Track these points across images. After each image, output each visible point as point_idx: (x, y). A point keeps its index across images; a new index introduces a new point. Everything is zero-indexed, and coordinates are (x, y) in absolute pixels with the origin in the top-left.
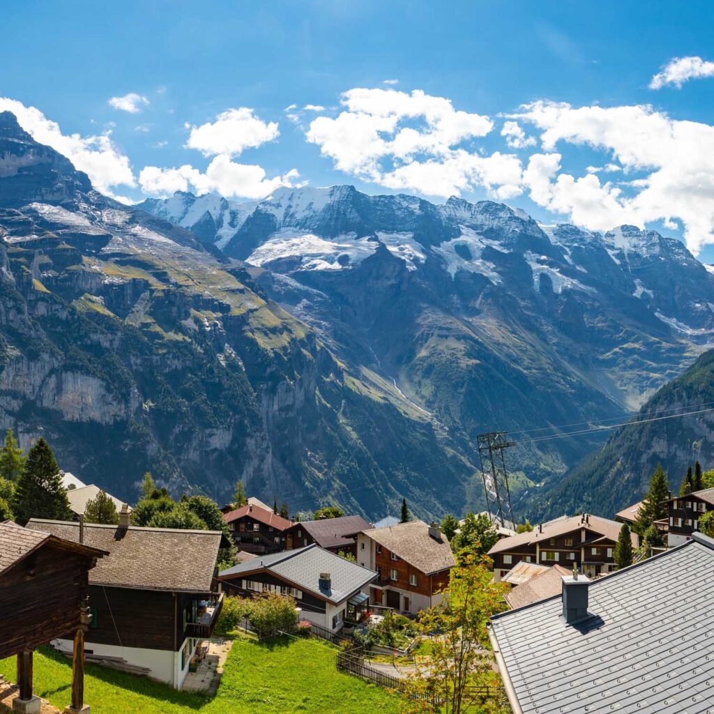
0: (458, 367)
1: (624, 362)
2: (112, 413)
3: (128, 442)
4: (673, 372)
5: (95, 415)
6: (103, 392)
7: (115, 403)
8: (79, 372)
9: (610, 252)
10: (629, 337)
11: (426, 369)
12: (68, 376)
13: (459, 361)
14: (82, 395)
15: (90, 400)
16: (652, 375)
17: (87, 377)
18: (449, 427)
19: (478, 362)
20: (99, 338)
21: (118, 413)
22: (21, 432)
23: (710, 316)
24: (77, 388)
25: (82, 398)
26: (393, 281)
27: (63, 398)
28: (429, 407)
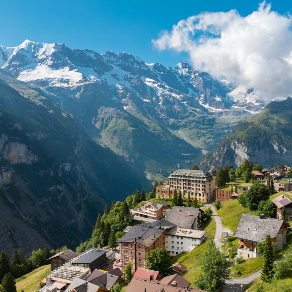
0: (127, 131)
1: (190, 125)
2: (31, 159)
3: (42, 171)
4: (211, 129)
5: (24, 160)
6: (27, 150)
7: (32, 155)
8: (17, 142)
9: (177, 76)
10: (191, 115)
11: (114, 132)
12: (13, 144)
13: (128, 128)
14: (18, 152)
15: (22, 154)
16: (202, 131)
17: (21, 144)
18: (129, 156)
19: (134, 129)
20: (17, 126)
21: (34, 159)
22: (4, 171)
23: (223, 103)
24: (16, 149)
25: (18, 153)
26: (91, 93)
27: (11, 154)
28: (118, 148)
